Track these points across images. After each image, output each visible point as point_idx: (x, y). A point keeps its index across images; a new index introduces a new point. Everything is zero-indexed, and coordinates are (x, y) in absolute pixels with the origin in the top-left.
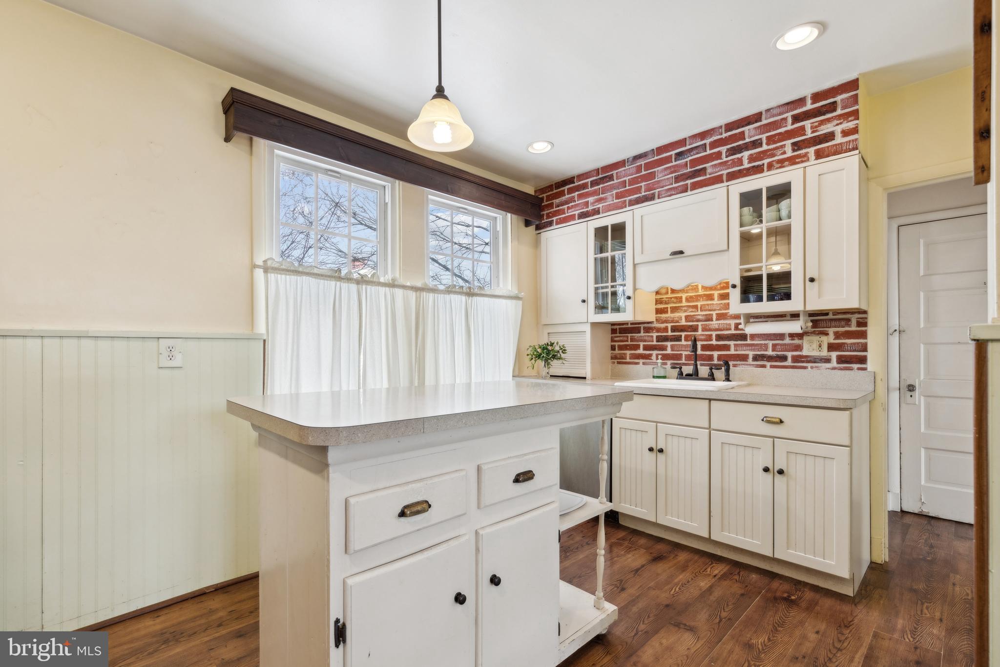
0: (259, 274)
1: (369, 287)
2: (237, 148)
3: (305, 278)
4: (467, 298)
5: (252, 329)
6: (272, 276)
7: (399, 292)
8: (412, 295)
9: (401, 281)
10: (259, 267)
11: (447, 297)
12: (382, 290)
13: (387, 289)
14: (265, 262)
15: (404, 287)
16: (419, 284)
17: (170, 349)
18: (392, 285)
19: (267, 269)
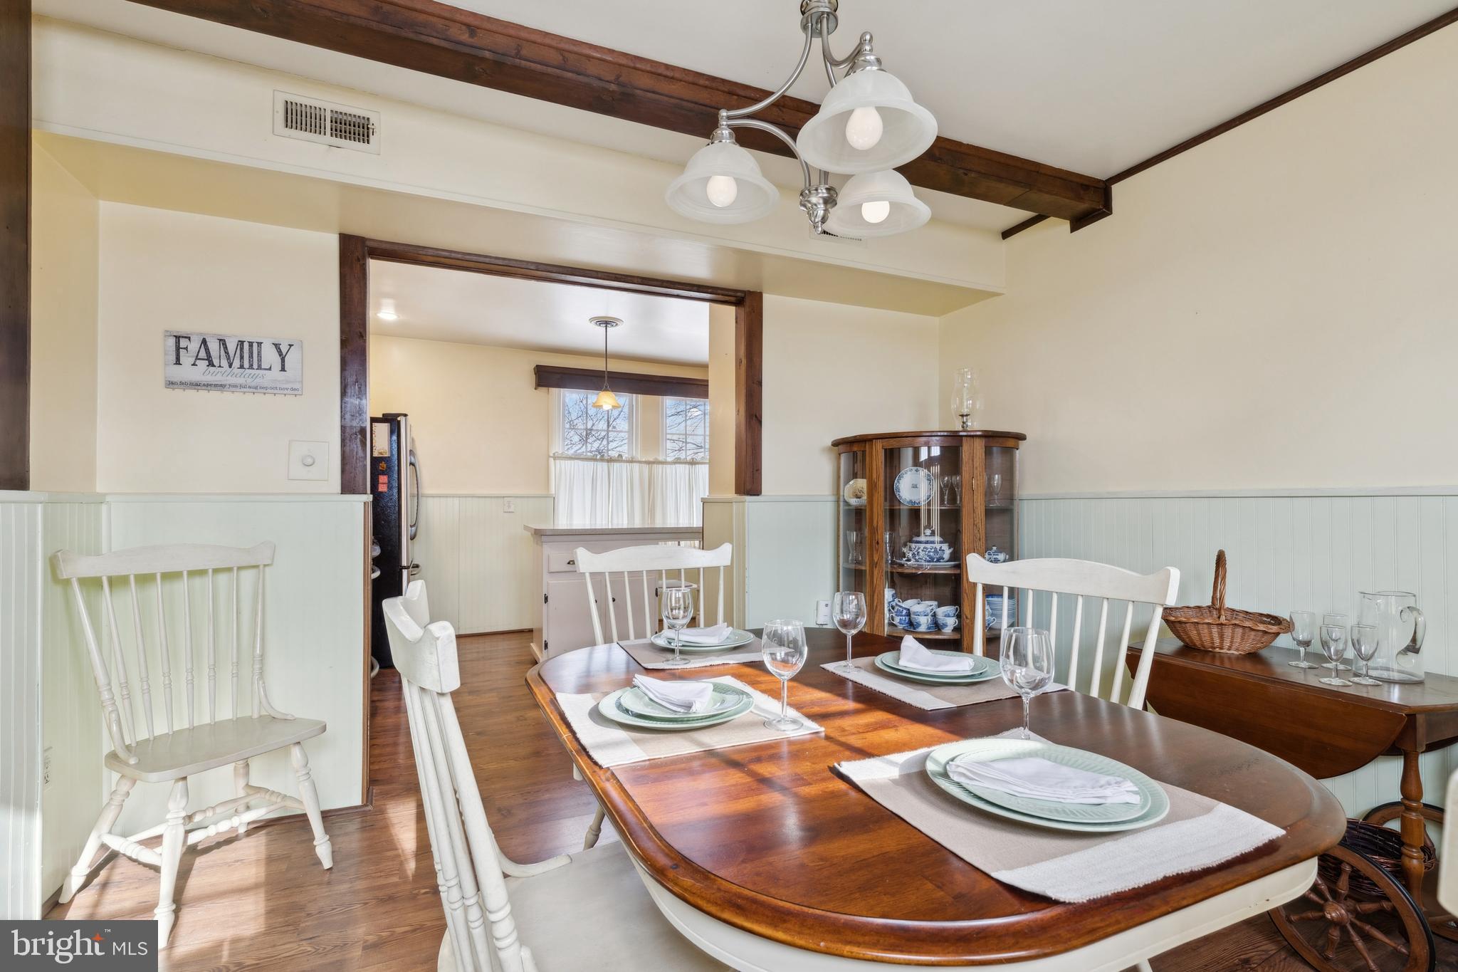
0: (551, 460)
1: (615, 464)
2: (543, 390)
3: (576, 461)
4: (691, 466)
5: (548, 490)
6: (558, 461)
7: (636, 466)
8: (646, 468)
9: (639, 458)
10: (551, 457)
11: (673, 466)
12: (624, 465)
13: (628, 464)
14: (554, 454)
15: (640, 462)
16: (651, 460)
17: (509, 502)
18: (631, 461)
19: (555, 458)
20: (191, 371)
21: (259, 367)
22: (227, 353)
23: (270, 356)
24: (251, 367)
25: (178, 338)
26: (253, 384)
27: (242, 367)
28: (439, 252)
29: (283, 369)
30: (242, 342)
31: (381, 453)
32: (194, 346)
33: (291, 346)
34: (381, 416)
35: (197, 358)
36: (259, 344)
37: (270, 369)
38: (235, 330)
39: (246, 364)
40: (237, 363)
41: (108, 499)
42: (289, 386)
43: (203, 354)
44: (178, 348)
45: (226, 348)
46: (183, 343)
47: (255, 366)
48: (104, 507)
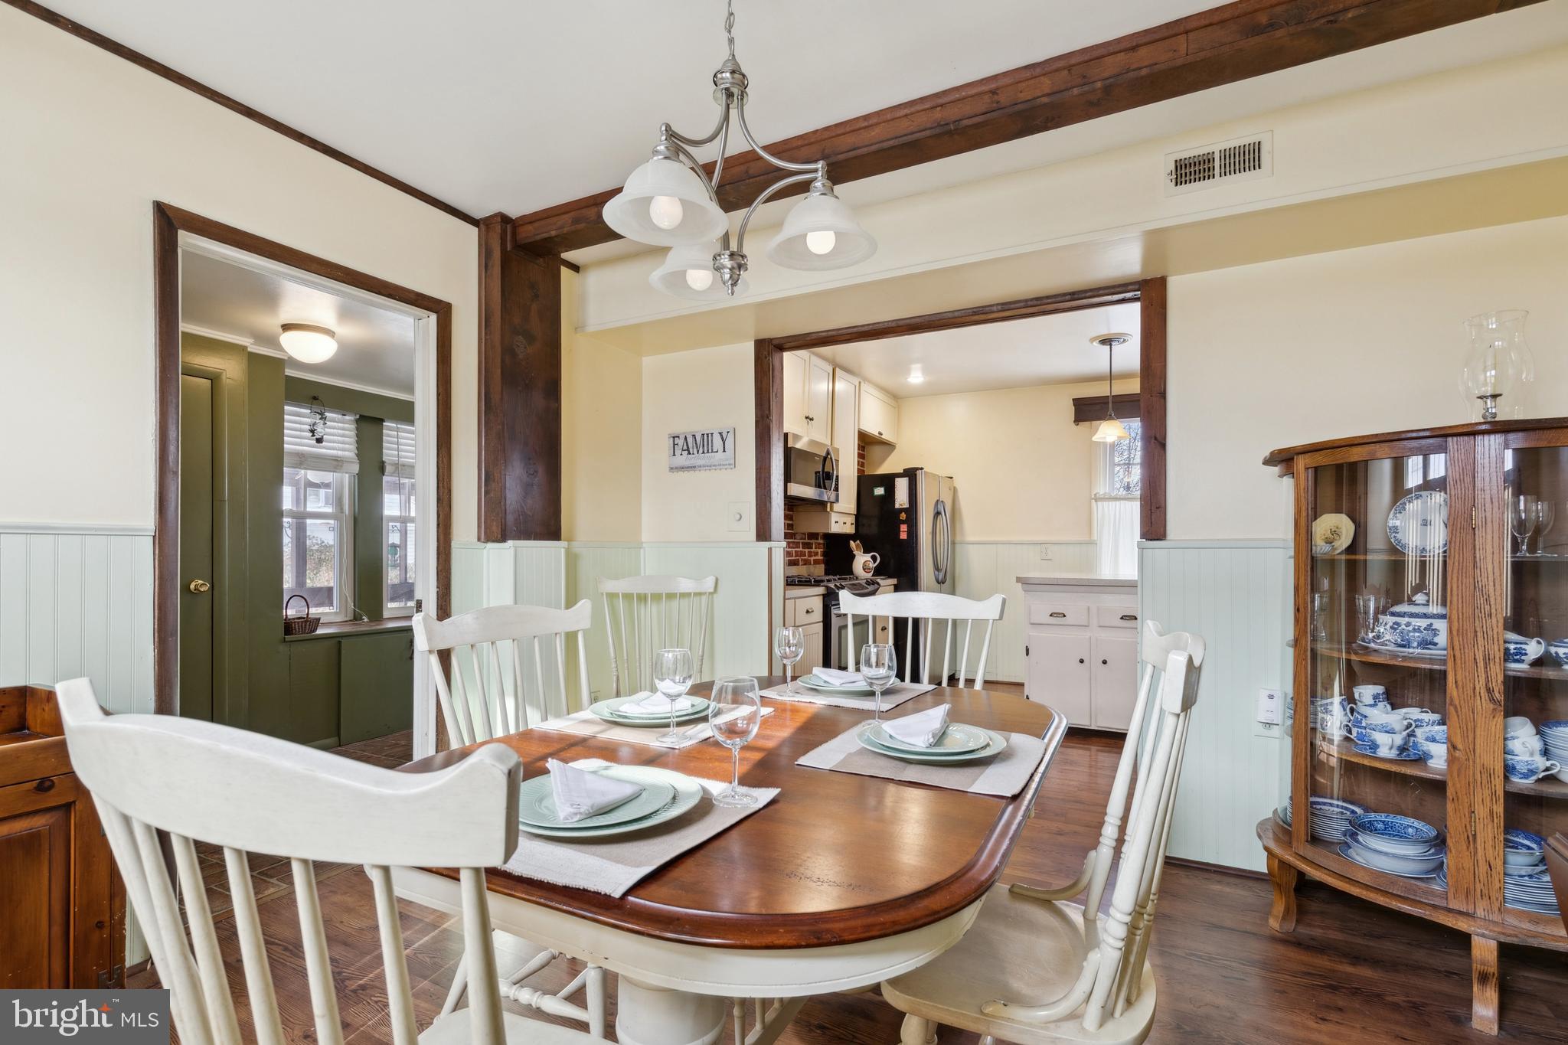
0: (1094, 501)
2: (1084, 425)
3: (1122, 501)
5: (1090, 535)
10: (1093, 498)
17: (1047, 549)
19: (1097, 500)
20: (682, 459)
21: (712, 452)
22: (696, 444)
23: (717, 442)
24: (708, 452)
25: (674, 437)
26: (709, 464)
27: (703, 452)
28: (820, 334)
29: (724, 451)
30: (703, 435)
31: (901, 505)
32: (681, 442)
33: (728, 432)
34: (902, 471)
35: (683, 450)
36: (712, 434)
37: (717, 452)
38: (699, 427)
39: (706, 452)
40: (701, 451)
41: (644, 545)
42: (727, 462)
43: (685, 448)
44: (674, 444)
45: (696, 441)
46: (676, 441)
47: (710, 451)
48: (642, 550)
